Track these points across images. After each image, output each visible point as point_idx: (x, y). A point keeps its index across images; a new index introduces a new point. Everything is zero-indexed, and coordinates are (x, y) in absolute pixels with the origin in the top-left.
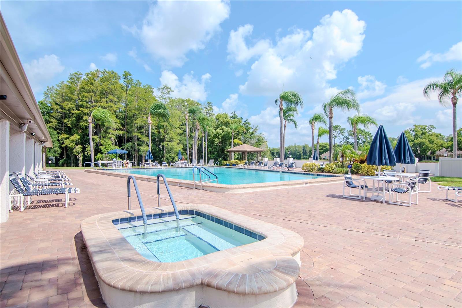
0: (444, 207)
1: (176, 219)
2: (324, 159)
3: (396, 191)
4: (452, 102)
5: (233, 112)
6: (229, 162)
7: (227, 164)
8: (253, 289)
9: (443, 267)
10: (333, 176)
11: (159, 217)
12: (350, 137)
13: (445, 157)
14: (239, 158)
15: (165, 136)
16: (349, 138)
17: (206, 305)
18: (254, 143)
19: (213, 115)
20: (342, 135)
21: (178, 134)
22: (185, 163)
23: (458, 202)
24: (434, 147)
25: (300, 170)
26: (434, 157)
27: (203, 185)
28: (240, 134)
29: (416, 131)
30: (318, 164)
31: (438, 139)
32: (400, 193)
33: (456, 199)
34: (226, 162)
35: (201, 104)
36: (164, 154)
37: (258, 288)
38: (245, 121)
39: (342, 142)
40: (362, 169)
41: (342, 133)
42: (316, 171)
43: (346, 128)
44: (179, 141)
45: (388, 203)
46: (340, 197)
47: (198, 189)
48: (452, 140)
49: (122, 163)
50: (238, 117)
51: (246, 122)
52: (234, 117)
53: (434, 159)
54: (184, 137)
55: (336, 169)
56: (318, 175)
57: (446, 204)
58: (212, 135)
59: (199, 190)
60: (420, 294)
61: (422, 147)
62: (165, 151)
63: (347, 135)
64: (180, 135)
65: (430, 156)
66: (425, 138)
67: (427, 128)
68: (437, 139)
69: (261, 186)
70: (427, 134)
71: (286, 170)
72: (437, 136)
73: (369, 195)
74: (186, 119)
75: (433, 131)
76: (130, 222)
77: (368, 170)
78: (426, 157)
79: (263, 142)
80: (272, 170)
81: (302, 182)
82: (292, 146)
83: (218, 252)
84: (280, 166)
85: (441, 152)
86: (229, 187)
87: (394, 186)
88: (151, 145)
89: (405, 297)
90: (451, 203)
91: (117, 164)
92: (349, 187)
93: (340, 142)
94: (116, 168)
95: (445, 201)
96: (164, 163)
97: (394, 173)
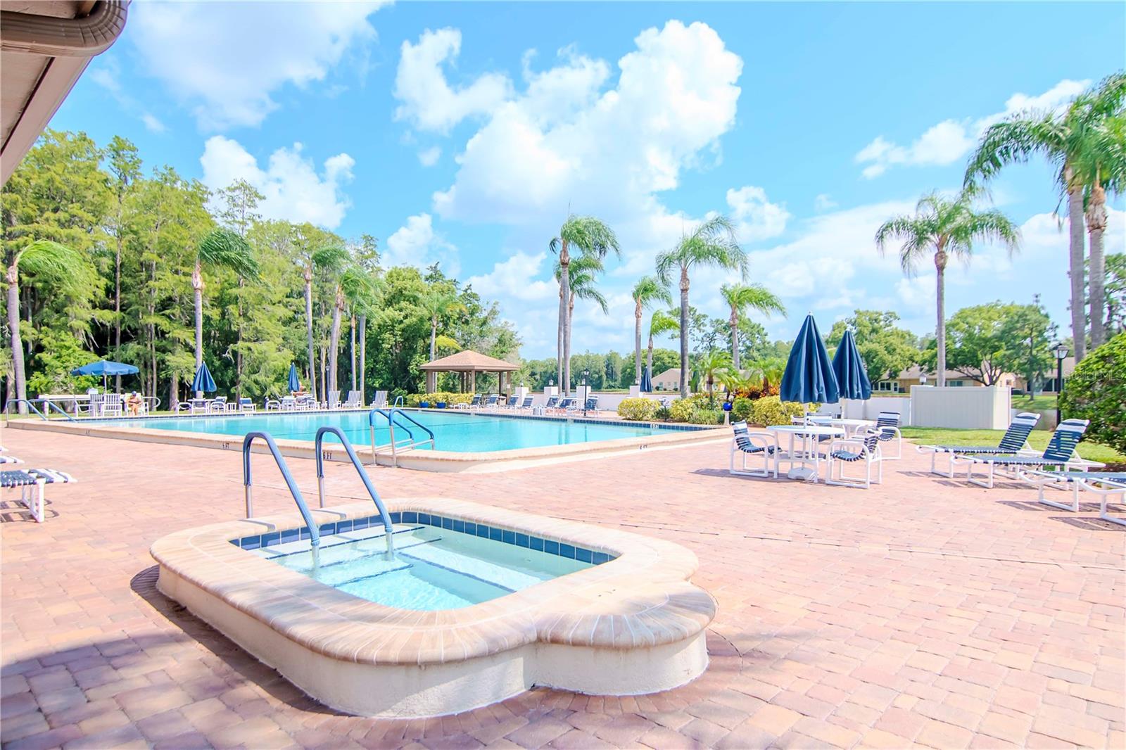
0: (930, 488)
1: (385, 533)
2: (657, 388)
3: (839, 458)
4: (936, 263)
5: (433, 266)
6: (427, 397)
7: (420, 402)
8: (646, 638)
9: (944, 590)
10: (696, 429)
11: (333, 530)
12: (718, 336)
13: (923, 384)
14: (450, 386)
15: (241, 326)
16: (716, 338)
17: (545, 683)
18: (488, 347)
19: (380, 270)
20: (700, 330)
21: (278, 321)
22: (308, 401)
23: (954, 477)
24: (896, 361)
25: (614, 416)
26: (895, 384)
27: (397, 455)
28: (451, 324)
29: (859, 325)
30: (653, 400)
31: (904, 343)
32: (848, 460)
33: (951, 471)
34: (420, 399)
35: (346, 240)
36: (237, 376)
37: (655, 634)
38: (466, 291)
39: (699, 349)
40: (754, 412)
41: (700, 325)
42: (649, 416)
43: (707, 314)
44: (280, 340)
45: (824, 483)
46: (724, 473)
47: (385, 466)
48: (933, 344)
49: (122, 400)
50: (447, 279)
51: (469, 291)
52: (435, 276)
53: (896, 389)
54: (296, 327)
55: (698, 413)
56: (660, 427)
57: (934, 481)
58: (375, 322)
59: (387, 468)
60: (916, 633)
61: (873, 362)
62: (241, 368)
63: (710, 330)
64: (285, 324)
65: (888, 381)
66: (878, 341)
67: (881, 317)
68: (901, 344)
69: (544, 454)
70: (883, 332)
71: (580, 416)
72: (903, 337)
73: (785, 467)
74: (307, 281)
75: (895, 324)
76: (264, 545)
77: (768, 414)
78: (879, 383)
79: (513, 346)
80: (543, 416)
81: (633, 444)
82: (580, 356)
83: (512, 594)
84: (563, 406)
85: (909, 373)
86: (470, 458)
87: (835, 446)
88: (200, 351)
89: (892, 638)
90: (941, 478)
91: (105, 405)
92: (743, 451)
93: (695, 349)
94: (103, 417)
95: (929, 476)
96: (244, 402)
97: (828, 420)
